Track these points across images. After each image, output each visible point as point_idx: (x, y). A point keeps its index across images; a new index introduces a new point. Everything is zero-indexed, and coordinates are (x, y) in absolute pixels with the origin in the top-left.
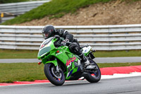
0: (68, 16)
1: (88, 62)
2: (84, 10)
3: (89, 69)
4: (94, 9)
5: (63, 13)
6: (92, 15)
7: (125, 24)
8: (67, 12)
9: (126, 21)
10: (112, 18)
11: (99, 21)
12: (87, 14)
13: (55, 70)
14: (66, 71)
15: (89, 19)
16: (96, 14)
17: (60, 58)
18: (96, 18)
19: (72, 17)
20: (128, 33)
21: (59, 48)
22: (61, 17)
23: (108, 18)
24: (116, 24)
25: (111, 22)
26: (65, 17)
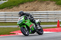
0: (15, 8)
1: (38, 26)
2: (22, 5)
3: (39, 29)
4: (26, 5)
5: (13, 7)
6: (25, 7)
7: (39, 11)
8: (14, 6)
9: (40, 10)
10: (34, 8)
11: (28, 10)
12: (23, 7)
13: (25, 29)
14: (29, 30)
15: (24, 9)
16: (27, 7)
17: (27, 24)
18: (27, 9)
19: (17, 8)
20: (41, 15)
21: (26, 20)
22: (12, 8)
23: (32, 8)
24: (35, 11)
25: (34, 10)
26: (13, 8)
